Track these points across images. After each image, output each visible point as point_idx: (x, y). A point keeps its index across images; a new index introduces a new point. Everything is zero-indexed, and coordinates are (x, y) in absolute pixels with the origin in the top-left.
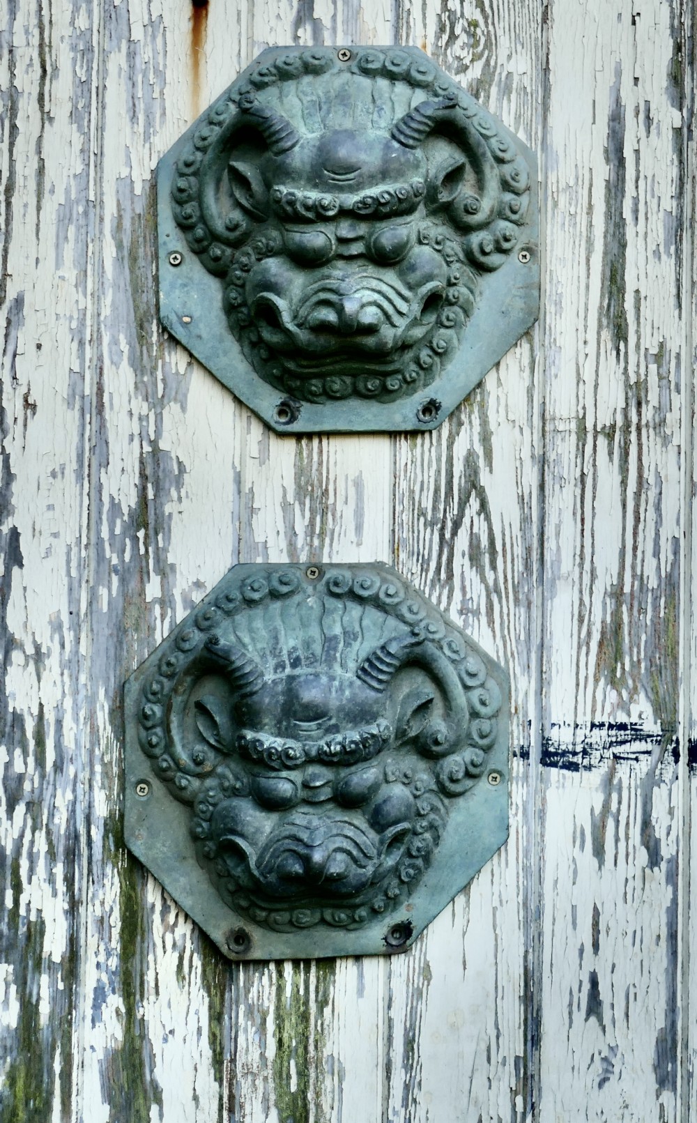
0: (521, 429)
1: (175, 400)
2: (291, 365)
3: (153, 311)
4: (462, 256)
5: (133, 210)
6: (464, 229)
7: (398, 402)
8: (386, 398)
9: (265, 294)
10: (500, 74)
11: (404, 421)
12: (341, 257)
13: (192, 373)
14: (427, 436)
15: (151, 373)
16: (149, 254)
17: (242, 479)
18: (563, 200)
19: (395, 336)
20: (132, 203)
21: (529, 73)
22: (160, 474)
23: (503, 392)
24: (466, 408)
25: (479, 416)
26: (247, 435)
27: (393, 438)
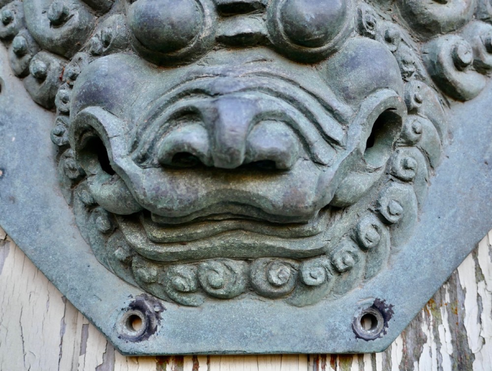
2: (137, 240)
6: (426, 29)
7: (321, 306)
8: (302, 298)
11: (333, 338)
13: (5, 256)
14: (367, 360)
19: (320, 181)
23: (486, 289)
24: (428, 315)
25: (450, 327)
26: (80, 355)
27: (312, 363)
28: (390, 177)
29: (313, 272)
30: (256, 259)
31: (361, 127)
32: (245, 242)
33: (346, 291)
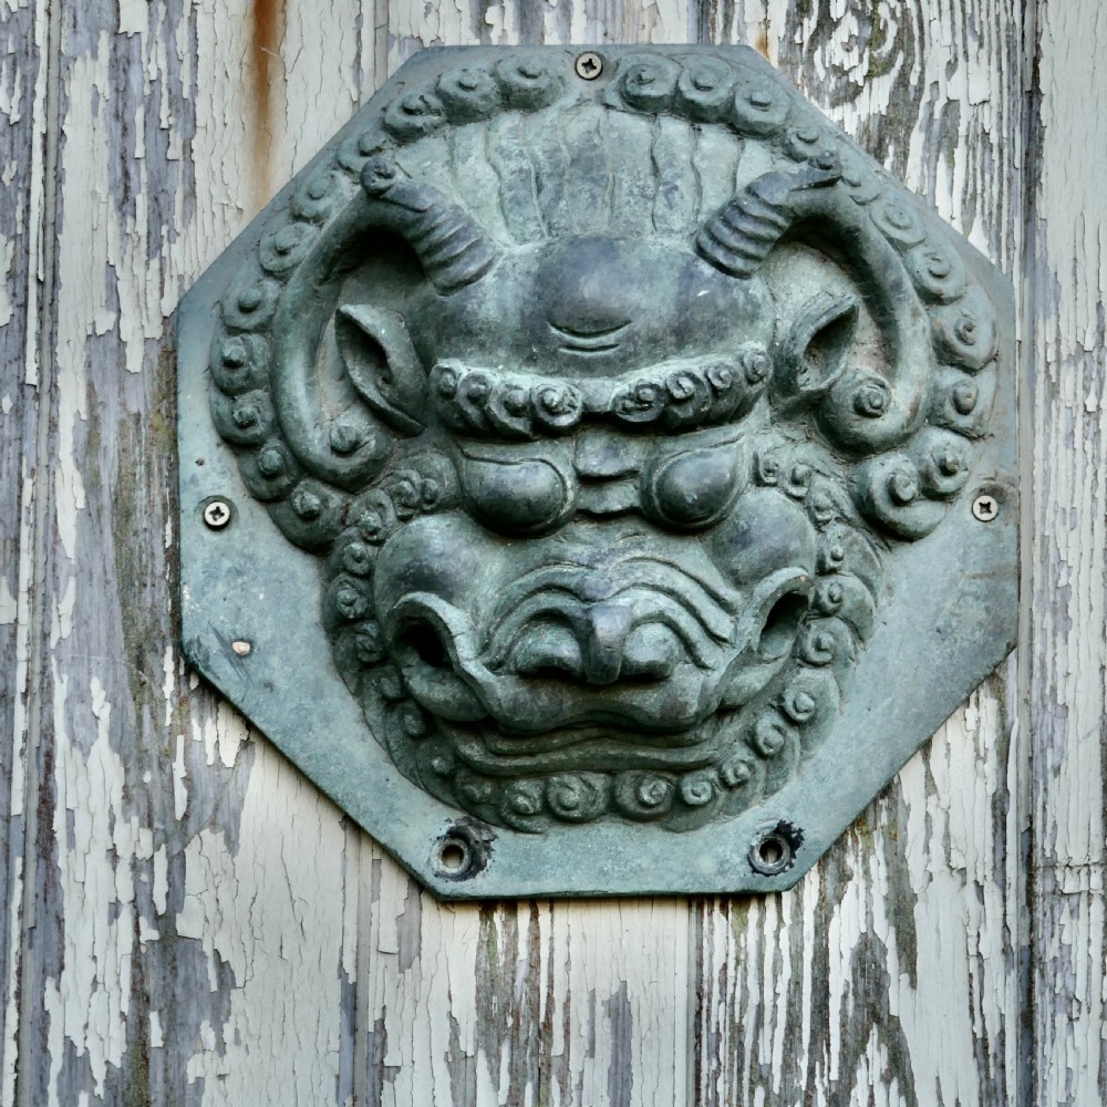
0: (980, 889)
1: (213, 824)
2: (473, 751)
3: (165, 626)
4: (848, 508)
5: (123, 405)
6: (854, 449)
7: (706, 830)
8: (681, 820)
9: (420, 597)
10: (931, 104)
11: (722, 873)
12: (586, 515)
13: (250, 764)
14: (770, 903)
15: (161, 766)
16: (158, 501)
17: (360, 1001)
18: (1069, 380)
19: (704, 688)
20: (122, 389)
21: (994, 101)
22: (179, 991)
23: (937, 806)
24: (856, 841)
25: (886, 859)
26: (373, 901)
27: (694, 909)
28: (798, 661)
29: (697, 789)
30: (622, 771)
31: (753, 620)
32: (611, 752)
33: (739, 812)
